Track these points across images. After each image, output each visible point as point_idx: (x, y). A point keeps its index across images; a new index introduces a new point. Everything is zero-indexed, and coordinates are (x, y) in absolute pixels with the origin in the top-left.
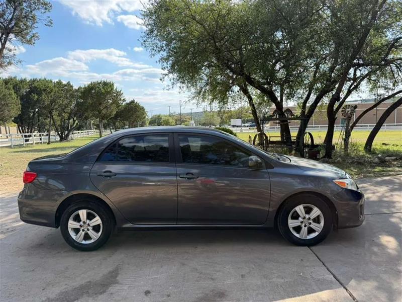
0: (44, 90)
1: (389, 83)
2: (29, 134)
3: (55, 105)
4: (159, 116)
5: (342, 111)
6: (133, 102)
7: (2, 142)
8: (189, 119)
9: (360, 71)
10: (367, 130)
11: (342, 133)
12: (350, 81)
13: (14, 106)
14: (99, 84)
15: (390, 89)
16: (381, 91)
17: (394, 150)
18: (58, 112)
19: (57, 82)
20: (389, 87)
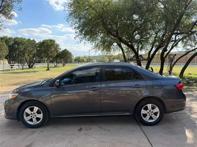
0: (21, 43)
1: (193, 43)
2: (13, 64)
3: (26, 50)
4: (79, 57)
5: (168, 57)
6: (66, 50)
7: (1, 68)
8: (94, 59)
9: (178, 36)
10: (181, 67)
11: (168, 68)
12: (173, 42)
13: (5, 51)
14: (48, 40)
15: (193, 46)
16: (189, 47)
17: (194, 77)
18: (28, 54)
19: (28, 39)
20: (193, 45)
